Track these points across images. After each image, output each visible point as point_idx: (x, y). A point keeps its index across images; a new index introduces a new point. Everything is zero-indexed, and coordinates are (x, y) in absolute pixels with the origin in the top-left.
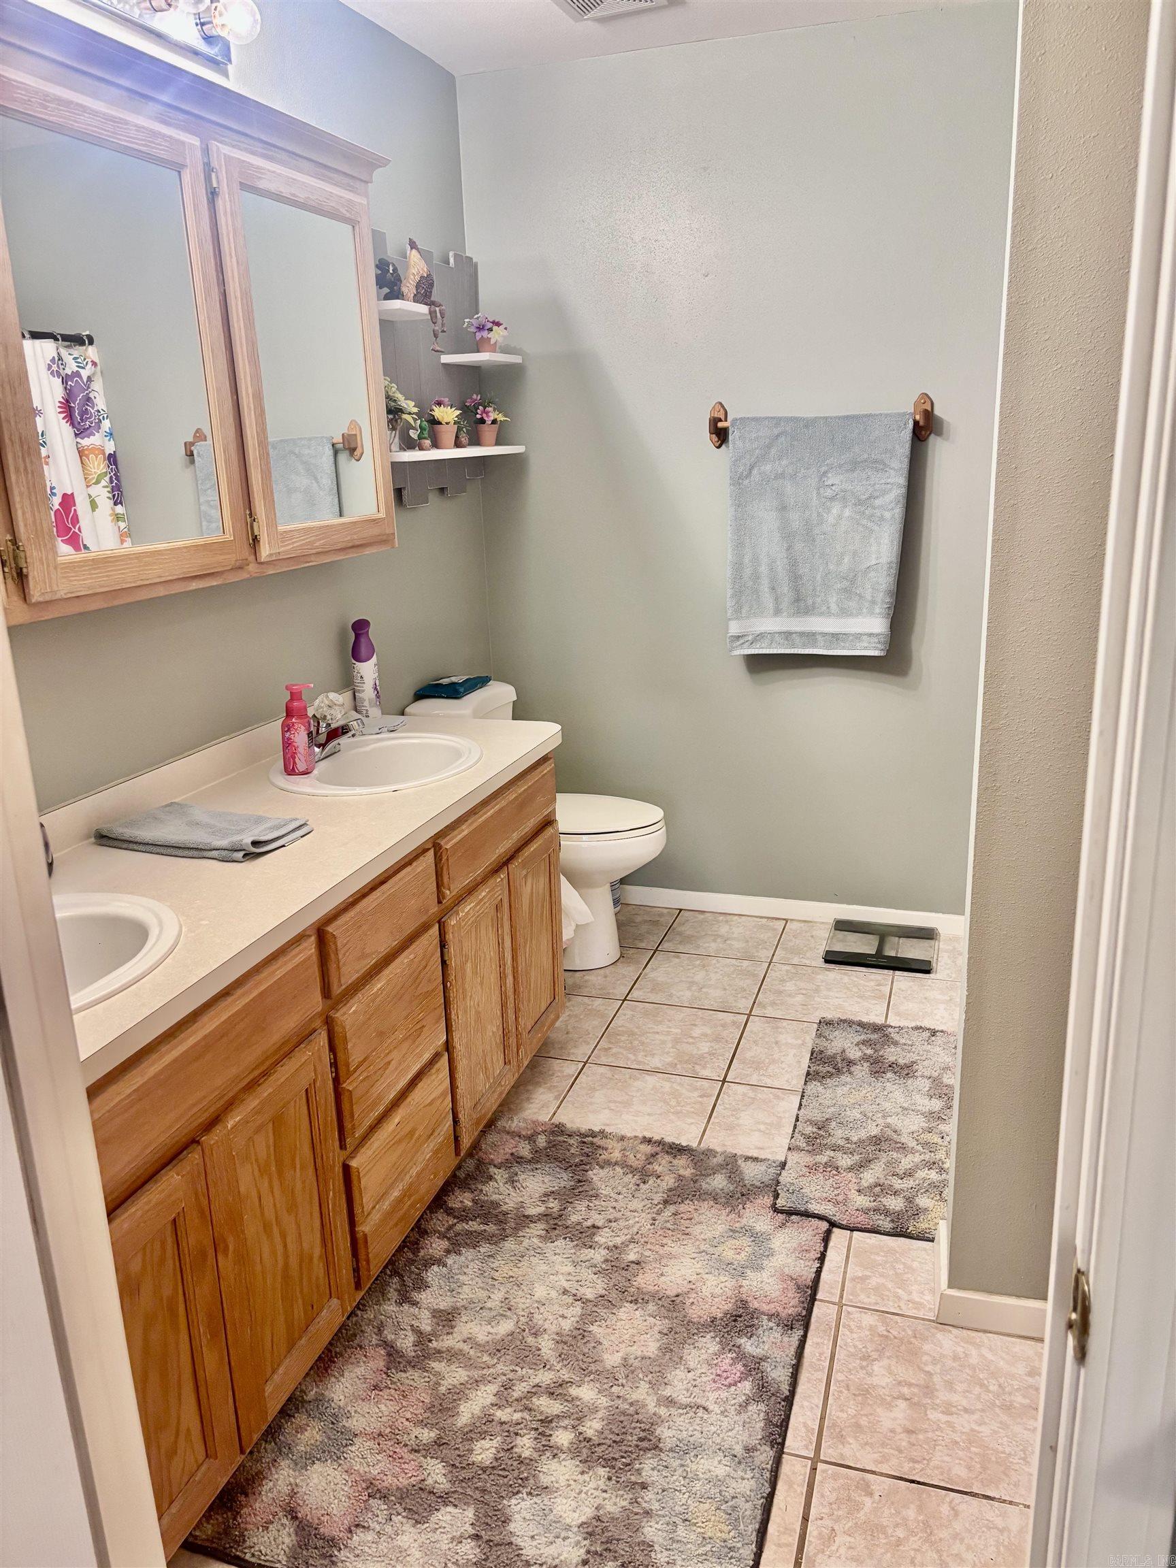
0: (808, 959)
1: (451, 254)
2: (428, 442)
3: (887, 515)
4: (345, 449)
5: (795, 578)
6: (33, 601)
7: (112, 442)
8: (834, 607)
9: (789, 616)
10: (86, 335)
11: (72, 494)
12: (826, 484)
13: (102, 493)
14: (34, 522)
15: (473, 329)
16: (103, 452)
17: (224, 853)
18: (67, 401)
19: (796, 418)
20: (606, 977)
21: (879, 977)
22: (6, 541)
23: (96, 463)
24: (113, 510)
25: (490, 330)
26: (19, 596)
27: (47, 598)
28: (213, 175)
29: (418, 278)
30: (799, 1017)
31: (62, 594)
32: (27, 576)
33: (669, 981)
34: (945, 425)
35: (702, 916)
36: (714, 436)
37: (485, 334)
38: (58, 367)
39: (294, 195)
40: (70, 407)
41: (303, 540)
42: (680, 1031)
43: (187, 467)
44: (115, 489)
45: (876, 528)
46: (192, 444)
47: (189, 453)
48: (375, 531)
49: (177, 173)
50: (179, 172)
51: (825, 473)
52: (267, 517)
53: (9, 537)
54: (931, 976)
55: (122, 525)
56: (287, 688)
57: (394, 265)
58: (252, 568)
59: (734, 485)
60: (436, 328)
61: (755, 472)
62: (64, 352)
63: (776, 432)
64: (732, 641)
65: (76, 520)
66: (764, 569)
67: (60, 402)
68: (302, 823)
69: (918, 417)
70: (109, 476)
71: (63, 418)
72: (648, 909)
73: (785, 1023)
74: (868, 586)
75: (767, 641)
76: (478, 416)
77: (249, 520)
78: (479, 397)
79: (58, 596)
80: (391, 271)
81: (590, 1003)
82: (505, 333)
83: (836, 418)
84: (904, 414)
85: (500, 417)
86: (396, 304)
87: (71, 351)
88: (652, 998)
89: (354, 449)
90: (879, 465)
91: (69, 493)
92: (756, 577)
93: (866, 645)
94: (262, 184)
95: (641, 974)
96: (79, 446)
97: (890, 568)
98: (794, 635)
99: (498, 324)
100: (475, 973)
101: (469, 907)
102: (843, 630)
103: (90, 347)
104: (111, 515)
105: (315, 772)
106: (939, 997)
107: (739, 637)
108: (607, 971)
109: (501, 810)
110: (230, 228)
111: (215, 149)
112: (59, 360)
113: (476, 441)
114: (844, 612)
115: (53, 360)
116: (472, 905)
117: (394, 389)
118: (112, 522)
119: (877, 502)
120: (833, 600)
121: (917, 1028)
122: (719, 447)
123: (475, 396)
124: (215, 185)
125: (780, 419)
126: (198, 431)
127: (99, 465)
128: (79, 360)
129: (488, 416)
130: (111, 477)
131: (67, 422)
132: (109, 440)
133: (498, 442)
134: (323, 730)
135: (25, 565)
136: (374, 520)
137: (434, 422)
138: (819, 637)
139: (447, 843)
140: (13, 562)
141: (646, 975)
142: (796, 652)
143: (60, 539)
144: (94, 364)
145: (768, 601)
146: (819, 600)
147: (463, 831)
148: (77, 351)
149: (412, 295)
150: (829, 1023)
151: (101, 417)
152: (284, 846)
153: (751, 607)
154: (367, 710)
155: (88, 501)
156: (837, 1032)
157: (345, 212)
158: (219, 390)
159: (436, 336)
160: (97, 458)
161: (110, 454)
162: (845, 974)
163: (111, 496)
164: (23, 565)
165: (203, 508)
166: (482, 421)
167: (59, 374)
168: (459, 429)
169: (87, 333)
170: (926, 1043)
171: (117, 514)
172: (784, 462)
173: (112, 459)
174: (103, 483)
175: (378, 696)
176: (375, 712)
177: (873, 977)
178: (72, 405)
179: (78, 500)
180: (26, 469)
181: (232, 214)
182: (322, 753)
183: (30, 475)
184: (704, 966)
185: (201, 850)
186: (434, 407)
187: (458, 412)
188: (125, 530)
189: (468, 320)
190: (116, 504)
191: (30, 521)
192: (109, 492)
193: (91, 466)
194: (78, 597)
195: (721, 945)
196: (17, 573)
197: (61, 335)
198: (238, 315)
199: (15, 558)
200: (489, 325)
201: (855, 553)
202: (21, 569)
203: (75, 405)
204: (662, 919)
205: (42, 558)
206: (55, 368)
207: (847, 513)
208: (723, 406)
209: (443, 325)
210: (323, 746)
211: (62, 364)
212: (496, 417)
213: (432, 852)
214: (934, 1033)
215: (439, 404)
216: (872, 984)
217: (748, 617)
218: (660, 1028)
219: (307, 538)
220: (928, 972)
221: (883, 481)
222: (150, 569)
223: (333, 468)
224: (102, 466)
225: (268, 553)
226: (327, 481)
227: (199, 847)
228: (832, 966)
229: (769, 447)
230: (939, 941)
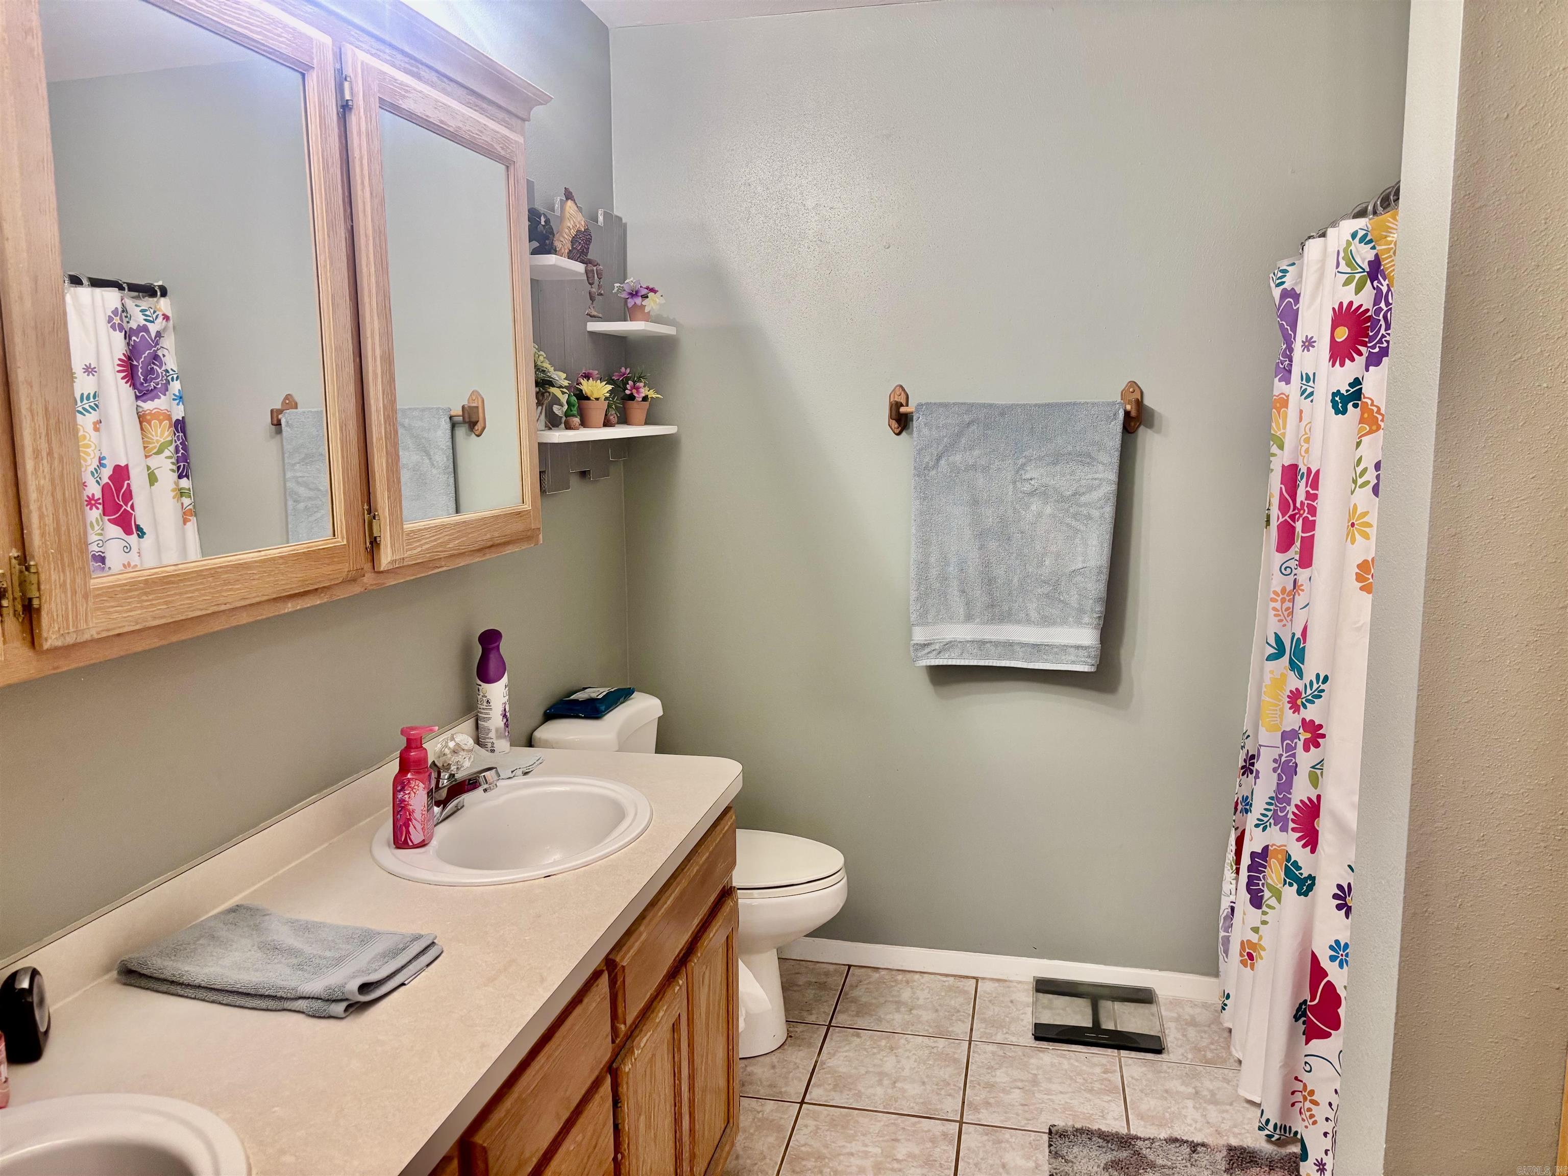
0: (1014, 1034)
1: (600, 212)
2: (577, 420)
3: (1096, 513)
4: (464, 422)
5: (989, 582)
6: (46, 646)
7: (181, 407)
8: (1034, 615)
9: (983, 623)
10: (159, 286)
11: (127, 466)
12: (1024, 477)
13: (165, 465)
14: (58, 529)
15: (624, 295)
16: (169, 418)
17: (317, 1005)
18: (129, 358)
19: (991, 405)
20: (774, 1067)
21: (1104, 1060)
22: (10, 558)
23: (159, 431)
24: (177, 484)
25: (645, 297)
26: (24, 639)
27: (70, 640)
28: (346, 85)
29: (573, 232)
30: (1022, 1124)
31: (92, 633)
32: (39, 610)
33: (853, 1071)
34: (1156, 414)
35: (877, 975)
36: (894, 421)
37: (638, 301)
38: (121, 319)
39: (442, 122)
40: (132, 366)
41: (435, 540)
42: (879, 1151)
43: (272, 437)
44: (180, 460)
45: (1082, 528)
46: (280, 412)
47: (275, 422)
48: (517, 527)
49: (299, 76)
50: (303, 75)
51: (1024, 465)
52: (391, 514)
53: (14, 553)
54: (1164, 1056)
55: (186, 501)
56: (403, 732)
57: (545, 216)
58: (369, 578)
59: (919, 476)
60: (594, 290)
61: (943, 462)
62: (130, 303)
63: (967, 418)
64: (916, 650)
65: (128, 496)
66: (952, 570)
67: (120, 360)
68: (429, 942)
69: (1128, 407)
70: (174, 445)
71: (122, 378)
72: (811, 966)
73: (1007, 1134)
74: (1074, 592)
75: (957, 651)
76: (628, 392)
77: (366, 516)
78: (628, 371)
79: (87, 637)
80: (543, 223)
81: (759, 1109)
82: (662, 300)
83: (1035, 405)
84: (1114, 404)
85: (651, 394)
86: (551, 259)
87: (138, 302)
88: (838, 1100)
89: (475, 423)
90: (1086, 458)
91: (123, 465)
92: (944, 578)
93: (1073, 658)
94: (406, 105)
95: (816, 1062)
96: (140, 410)
97: (1100, 573)
98: (988, 645)
99: (653, 290)
100: (648, 1127)
101: (645, 1040)
102: (1046, 641)
103: (162, 299)
104: (173, 490)
105: (434, 843)
106: (1182, 1089)
107: (925, 645)
108: (774, 1058)
109: (682, 893)
110: (365, 152)
111: (349, 53)
112: (123, 311)
113: (624, 420)
114: (1046, 621)
115: (115, 313)
116: (649, 1034)
117: (541, 358)
118: (174, 498)
119: (1083, 499)
120: (1032, 606)
121: (1174, 1140)
122: (898, 434)
123: (623, 369)
124: (348, 97)
125: (972, 405)
126: (288, 397)
127: (162, 433)
128: (147, 313)
129: (638, 392)
130: (177, 447)
131: (126, 383)
132: (178, 404)
133: (648, 422)
134: (444, 782)
135: (37, 595)
136: (519, 513)
137: (582, 397)
138: (1017, 648)
139: (623, 957)
140: (17, 589)
141: (823, 1063)
142: (990, 664)
143: (107, 518)
144: (166, 318)
145: (958, 605)
146: (1016, 605)
147: (641, 934)
148: (147, 303)
149: (567, 251)
150: (1063, 1134)
151: (169, 378)
152: (403, 984)
153: (938, 612)
154: (493, 743)
155: (146, 473)
156: (1075, 1149)
157: (500, 149)
158: (338, 349)
159: (592, 298)
160: (160, 424)
161: (178, 420)
162: (1064, 1057)
163: (175, 467)
164: (34, 593)
165: (289, 484)
166: (632, 398)
167: (121, 328)
168: (609, 406)
169: (160, 283)
170: (1188, 1164)
171: (181, 489)
172: (976, 452)
173: (180, 426)
174: (167, 453)
175: (506, 725)
176: (503, 745)
177: (1096, 1059)
178: (135, 363)
179: (133, 473)
180: (50, 453)
181: (368, 135)
182: (441, 813)
183: (56, 462)
184: (892, 1049)
185: (281, 998)
186: (582, 381)
187: (610, 387)
188: (191, 507)
189: (618, 285)
190: (180, 477)
191: (50, 528)
192: (173, 463)
193: (153, 433)
194: (119, 635)
195: (906, 1016)
196: (23, 606)
197: (128, 284)
198: (368, 258)
199: (23, 583)
200: (644, 292)
201: (1058, 555)
202: (30, 600)
203: (139, 364)
204: (828, 980)
205: (65, 581)
206: (117, 320)
207: (1048, 510)
208: (904, 390)
209: (599, 287)
210: (443, 803)
211: (126, 317)
212: (648, 393)
213: (605, 976)
214: (1194, 1147)
215: (587, 377)
216: (1098, 1070)
217: (934, 624)
218: (855, 1147)
219: (439, 539)
220: (1159, 1051)
221: (1090, 476)
222: (231, 590)
223: (450, 444)
224: (167, 433)
225: (389, 559)
226: (442, 458)
227: (279, 994)
228: (1044, 1045)
229: (960, 434)
230: (1158, 1005)
